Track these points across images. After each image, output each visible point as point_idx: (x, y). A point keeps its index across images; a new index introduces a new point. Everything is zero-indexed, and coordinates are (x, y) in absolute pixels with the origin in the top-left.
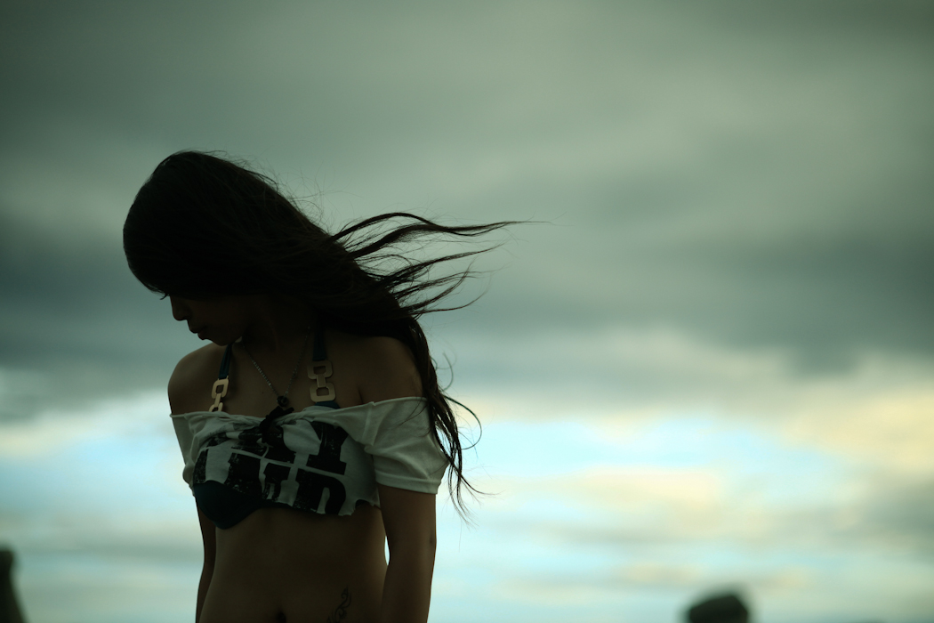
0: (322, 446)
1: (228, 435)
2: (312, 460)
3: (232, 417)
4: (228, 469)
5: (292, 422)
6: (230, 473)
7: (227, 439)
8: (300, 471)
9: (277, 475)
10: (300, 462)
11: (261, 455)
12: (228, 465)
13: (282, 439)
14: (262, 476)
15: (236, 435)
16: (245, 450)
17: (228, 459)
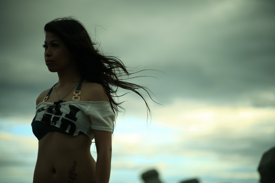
0: (70, 112)
1: (44, 108)
2: (67, 116)
3: (47, 103)
4: (42, 118)
5: (64, 105)
6: (42, 119)
7: (44, 110)
8: (63, 119)
9: (56, 119)
10: (63, 116)
11: (52, 114)
12: (42, 117)
13: (60, 109)
14: (52, 120)
15: (46, 108)
16: (48, 112)
17: (43, 115)
